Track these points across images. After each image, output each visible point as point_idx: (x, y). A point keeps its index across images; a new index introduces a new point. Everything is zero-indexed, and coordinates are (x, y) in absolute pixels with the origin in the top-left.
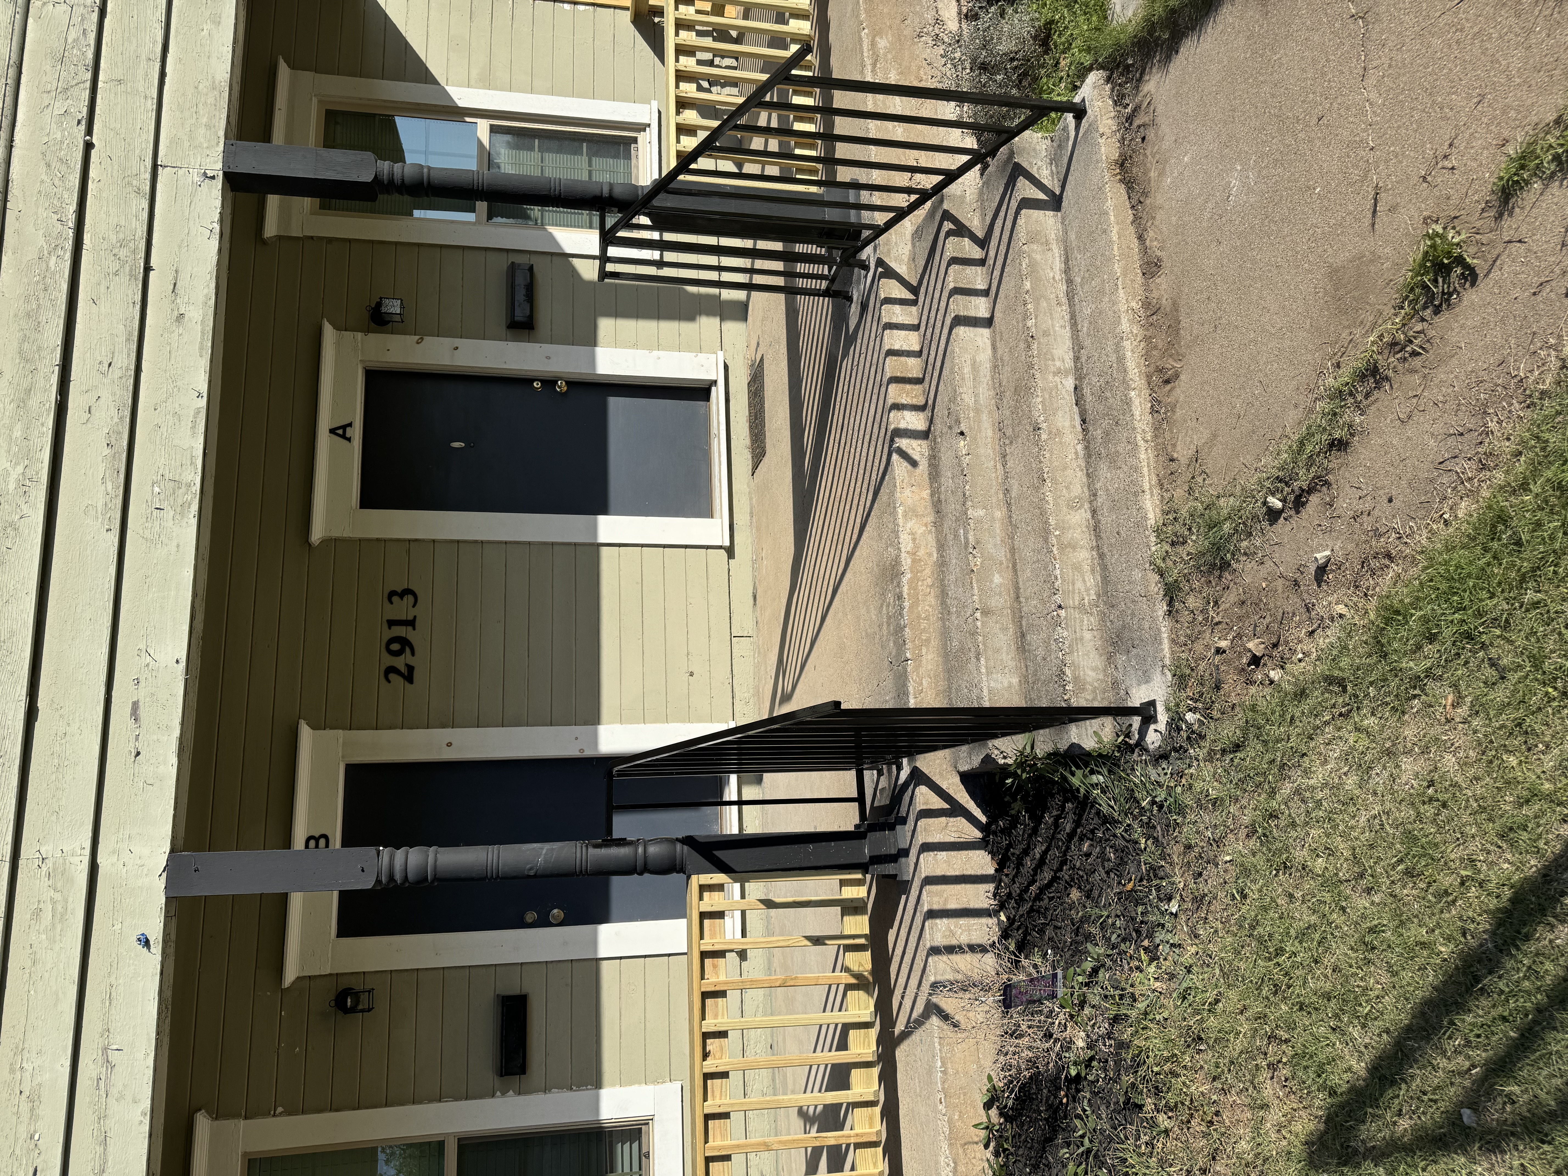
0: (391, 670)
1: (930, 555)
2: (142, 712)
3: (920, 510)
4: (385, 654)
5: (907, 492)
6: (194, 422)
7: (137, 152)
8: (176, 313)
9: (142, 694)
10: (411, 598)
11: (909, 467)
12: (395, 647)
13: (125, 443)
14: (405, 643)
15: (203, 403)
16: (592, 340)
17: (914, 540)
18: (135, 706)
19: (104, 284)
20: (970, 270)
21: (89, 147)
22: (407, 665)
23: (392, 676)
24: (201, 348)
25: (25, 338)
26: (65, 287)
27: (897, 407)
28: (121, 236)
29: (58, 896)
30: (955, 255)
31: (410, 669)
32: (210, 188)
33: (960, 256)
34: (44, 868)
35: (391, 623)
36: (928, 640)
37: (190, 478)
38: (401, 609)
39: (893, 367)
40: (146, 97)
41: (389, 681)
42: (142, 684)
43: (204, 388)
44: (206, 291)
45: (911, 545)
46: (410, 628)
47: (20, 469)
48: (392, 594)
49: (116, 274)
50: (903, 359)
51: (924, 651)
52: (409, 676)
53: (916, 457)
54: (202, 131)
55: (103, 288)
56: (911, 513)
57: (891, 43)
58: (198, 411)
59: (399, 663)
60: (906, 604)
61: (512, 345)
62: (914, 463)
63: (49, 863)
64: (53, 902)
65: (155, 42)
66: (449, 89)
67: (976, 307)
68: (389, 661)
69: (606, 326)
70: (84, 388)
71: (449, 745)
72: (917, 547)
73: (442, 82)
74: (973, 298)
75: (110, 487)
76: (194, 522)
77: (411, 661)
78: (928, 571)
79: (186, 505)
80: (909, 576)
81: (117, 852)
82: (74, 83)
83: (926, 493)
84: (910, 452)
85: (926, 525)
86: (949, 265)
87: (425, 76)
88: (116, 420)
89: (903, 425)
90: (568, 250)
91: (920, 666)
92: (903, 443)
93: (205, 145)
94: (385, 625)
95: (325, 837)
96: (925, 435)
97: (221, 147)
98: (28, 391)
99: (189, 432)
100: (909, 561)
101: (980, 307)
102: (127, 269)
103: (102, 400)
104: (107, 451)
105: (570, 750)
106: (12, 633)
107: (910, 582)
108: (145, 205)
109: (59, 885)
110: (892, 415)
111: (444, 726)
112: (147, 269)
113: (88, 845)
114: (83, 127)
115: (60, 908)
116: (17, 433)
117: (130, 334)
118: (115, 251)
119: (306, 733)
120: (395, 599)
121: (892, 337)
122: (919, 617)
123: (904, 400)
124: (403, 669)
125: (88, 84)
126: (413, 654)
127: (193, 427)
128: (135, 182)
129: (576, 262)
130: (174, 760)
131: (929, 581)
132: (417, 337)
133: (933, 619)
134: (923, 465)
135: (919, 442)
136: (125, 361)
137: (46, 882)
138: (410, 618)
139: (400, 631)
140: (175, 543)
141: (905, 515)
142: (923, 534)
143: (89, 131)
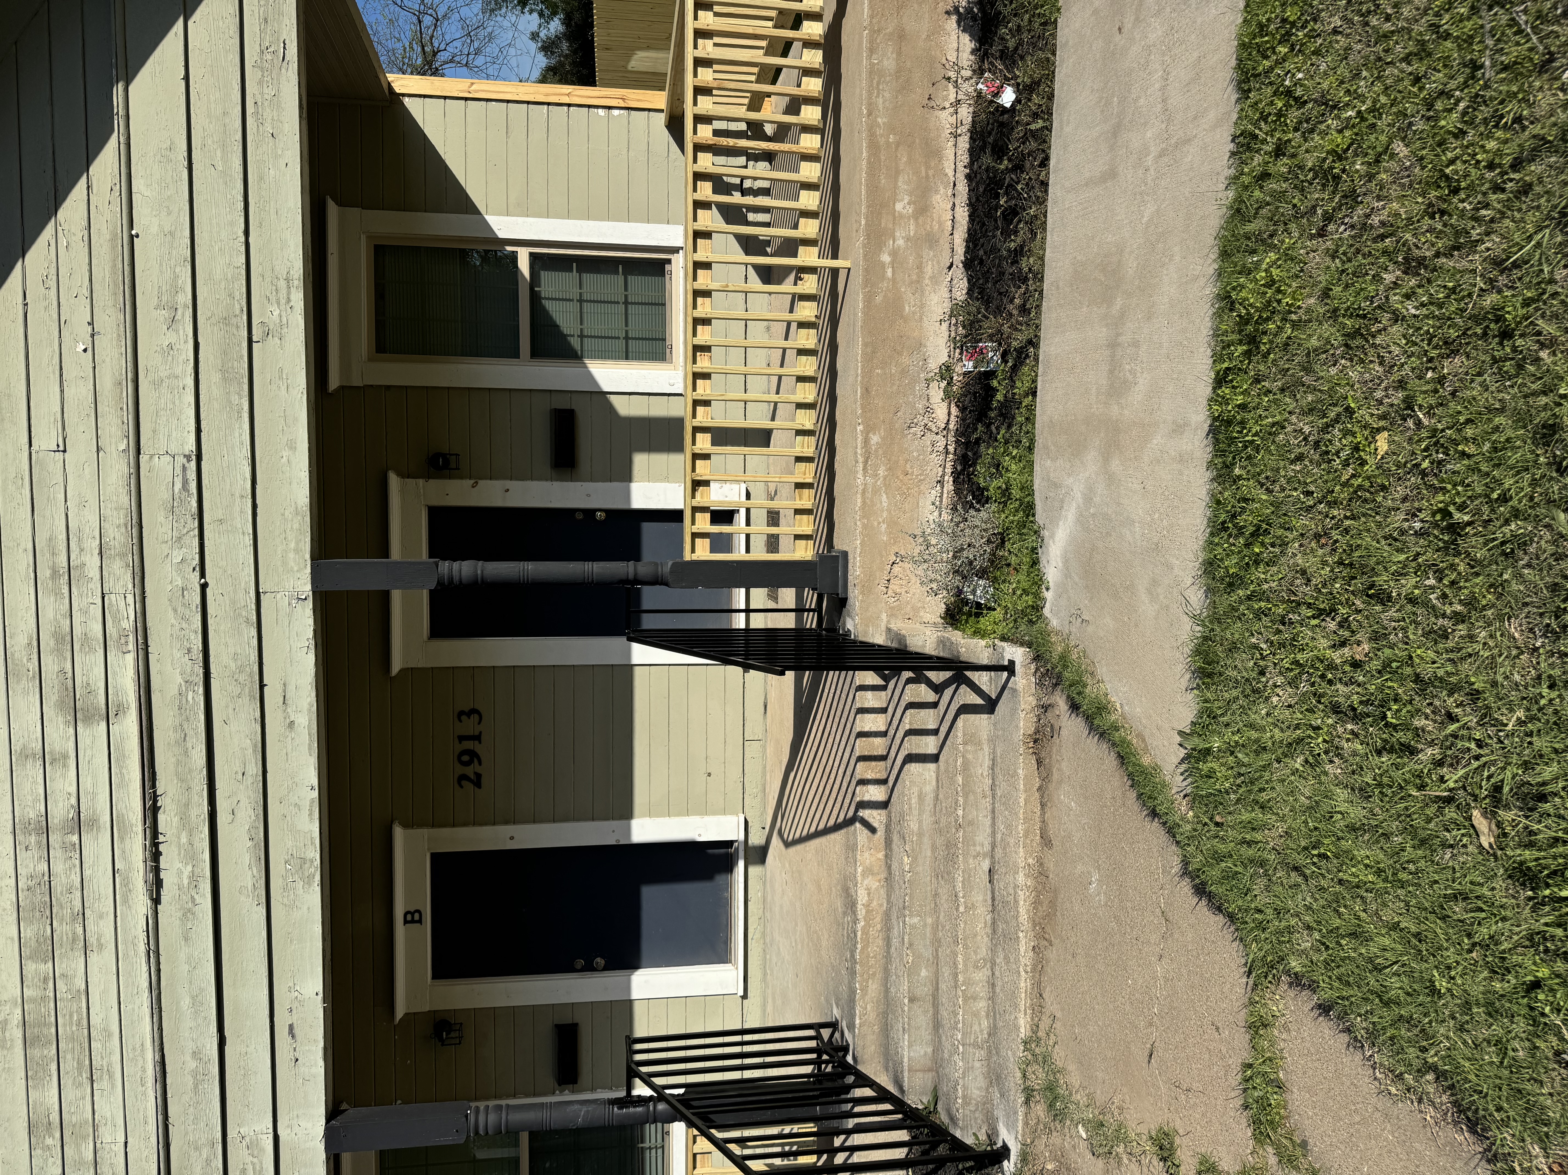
0: (463, 777)
1: (881, 905)
2: (296, 1031)
3: (876, 870)
4: (458, 765)
5: (866, 855)
6: (311, 810)
7: (243, 585)
8: (288, 721)
9: (294, 1019)
10: (476, 716)
11: (869, 834)
12: (466, 758)
13: (262, 834)
14: (474, 756)
15: (315, 794)
16: (626, 475)
17: (869, 894)
18: (291, 1027)
19: (231, 706)
20: (924, 712)
21: (204, 587)
22: (476, 773)
23: (464, 783)
24: (310, 749)
25: (178, 762)
26: (202, 717)
27: (863, 782)
28: (239, 663)
29: (255, 1160)
30: (912, 700)
31: (479, 776)
32: (303, 608)
33: (917, 700)
34: (244, 1143)
35: (461, 738)
36: (874, 974)
37: (312, 855)
38: (469, 726)
39: (863, 747)
40: (243, 533)
41: (462, 787)
42: (294, 1011)
43: (315, 782)
44: (309, 700)
45: (866, 898)
46: (477, 742)
47: (190, 868)
48: (461, 713)
49: (239, 696)
50: (871, 739)
51: (870, 982)
52: (477, 782)
53: (876, 825)
54: (291, 555)
55: (231, 711)
56: (869, 871)
57: (883, 439)
58: (312, 800)
59: (469, 771)
60: (859, 946)
61: (557, 485)
62: (873, 830)
63: (247, 1139)
64: (253, 1164)
65: (245, 479)
66: (489, 218)
67: (927, 745)
68: (461, 770)
69: (640, 460)
70: (227, 795)
71: (512, 838)
72: (870, 901)
73: (482, 209)
74: (924, 738)
75: (255, 871)
76: (318, 889)
77: (479, 769)
78: (878, 919)
79: (311, 877)
80: (862, 923)
81: (290, 1127)
82: (185, 531)
83: (881, 855)
84: (871, 820)
85: (879, 881)
86: (906, 709)
87: (467, 206)
88: (253, 818)
89: (867, 798)
90: (606, 389)
91: (866, 994)
92: (865, 813)
93: (296, 569)
94: (457, 741)
95: (419, 911)
96: (884, 805)
97: (309, 570)
98: (187, 805)
99: (307, 818)
100: (864, 911)
101: (929, 745)
102: (247, 691)
103: (241, 804)
104: (250, 844)
105: (610, 840)
106: (202, 990)
107: (863, 928)
108: (254, 632)
109: (256, 1153)
110: (858, 789)
111: (506, 822)
112: (262, 686)
113: (271, 1126)
114: (197, 574)
115: (258, 1168)
116: (184, 840)
117: (255, 746)
118: (236, 676)
119: (398, 832)
120: (464, 718)
121: (862, 721)
122: (868, 956)
123: (869, 776)
124: (472, 776)
125: (196, 532)
126: (480, 764)
127: (310, 815)
128: (244, 613)
129: (612, 398)
130: (321, 1063)
131: (879, 927)
132: (472, 482)
133: (879, 957)
134: (881, 833)
135: (879, 811)
136: (254, 769)
137: (246, 1152)
138: (477, 733)
139: (469, 745)
140: (305, 907)
141: (863, 875)
142: (876, 889)
143: (203, 575)
